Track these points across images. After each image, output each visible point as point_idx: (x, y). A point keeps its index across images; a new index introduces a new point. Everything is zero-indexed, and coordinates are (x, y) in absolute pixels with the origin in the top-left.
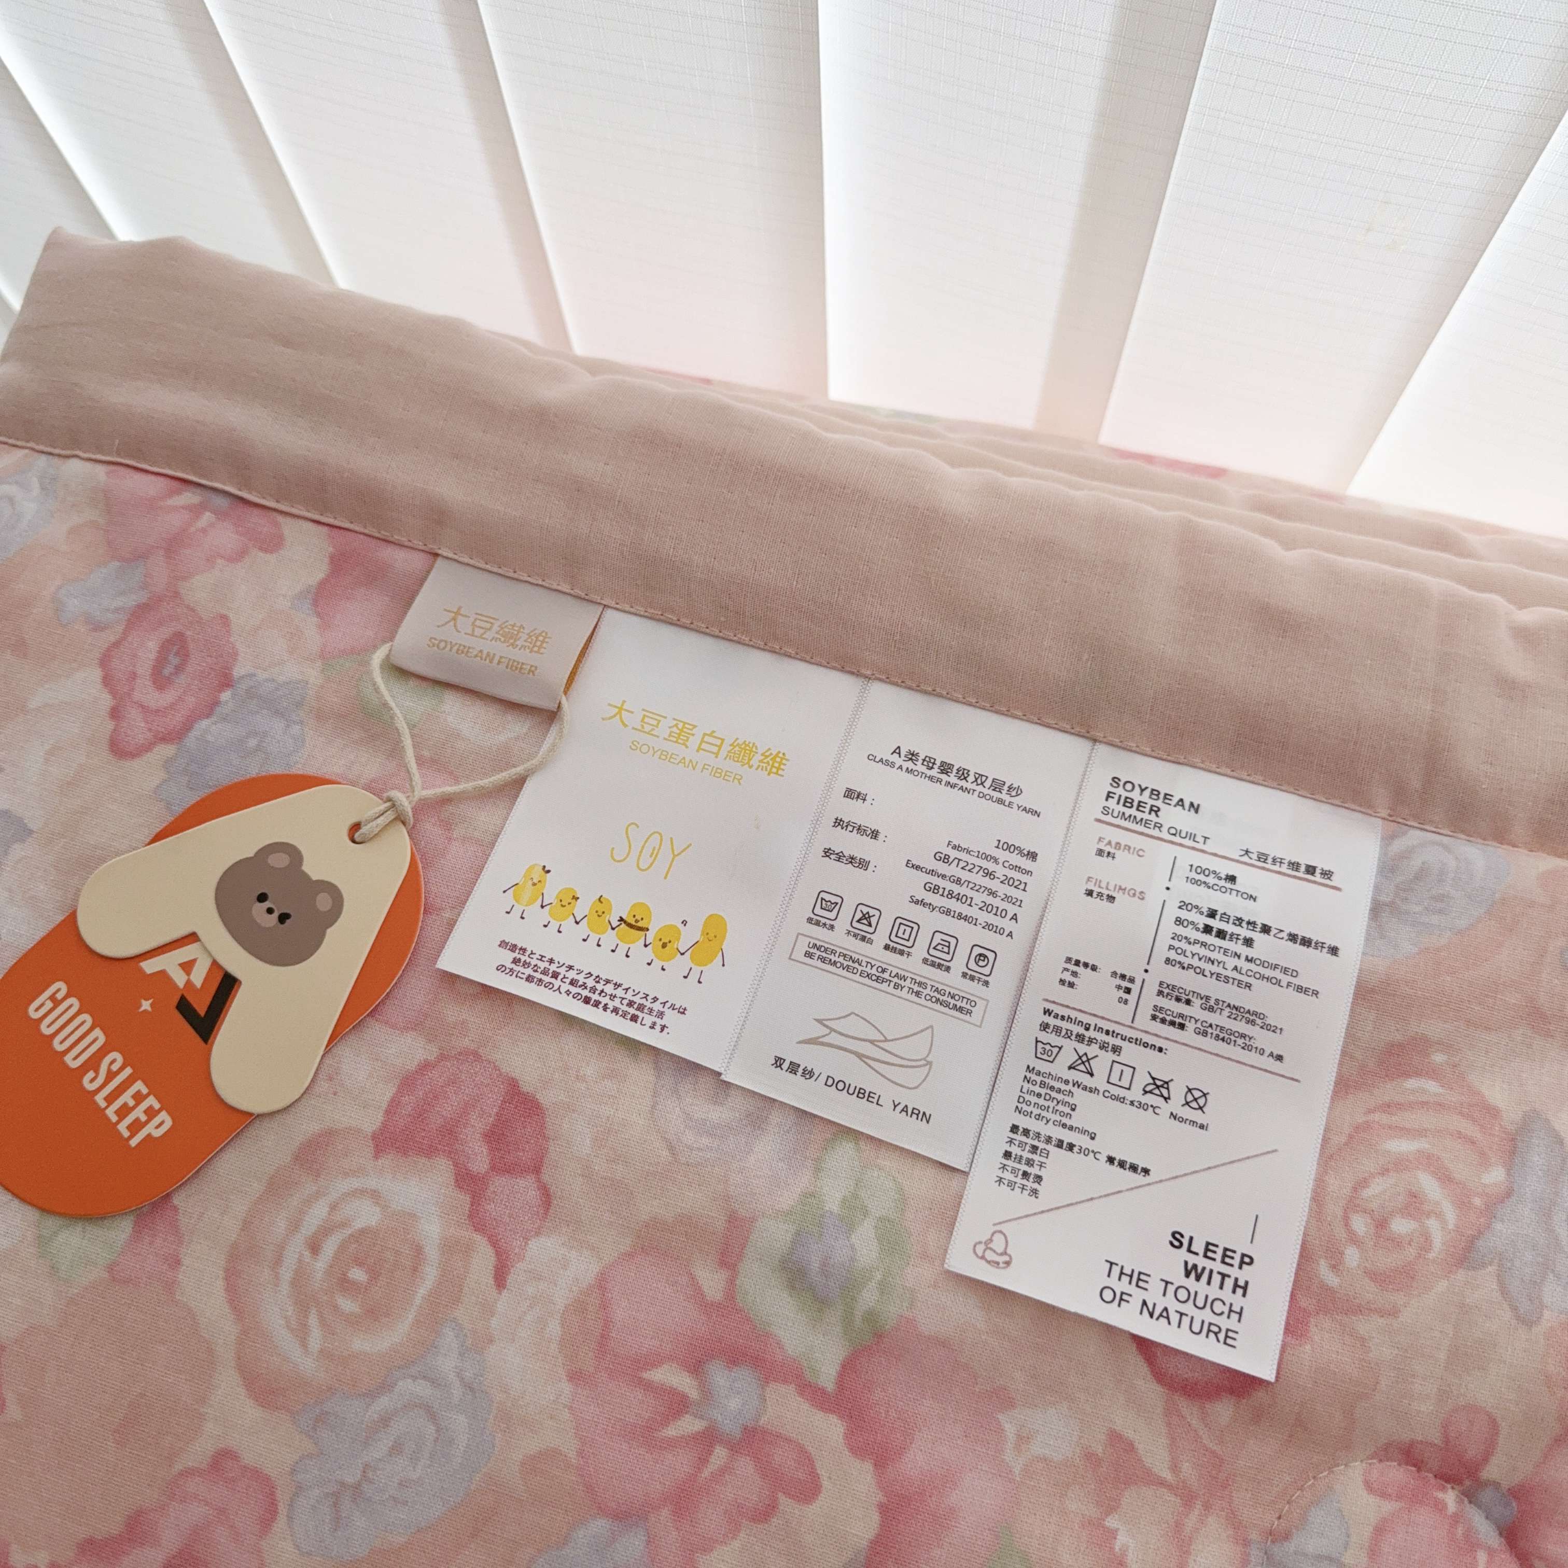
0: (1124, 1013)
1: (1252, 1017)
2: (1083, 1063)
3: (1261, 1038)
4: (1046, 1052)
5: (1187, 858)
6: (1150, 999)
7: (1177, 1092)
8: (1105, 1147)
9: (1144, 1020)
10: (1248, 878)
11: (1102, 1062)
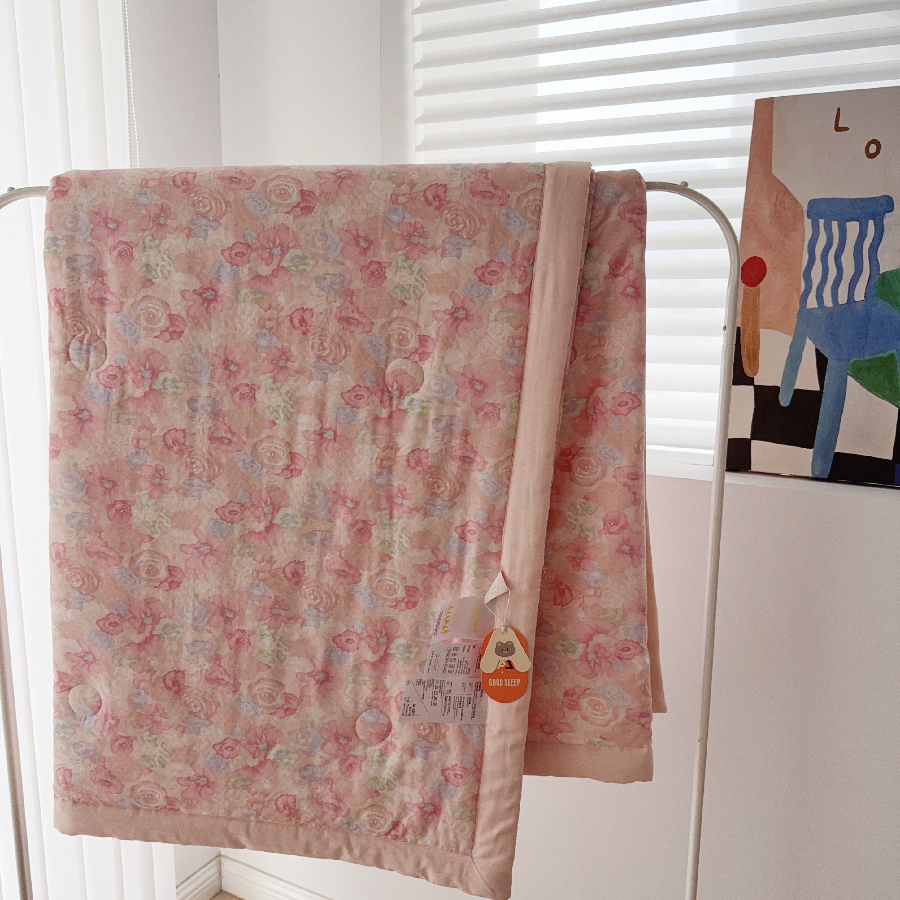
0: (445, 692)
1: (449, 710)
2: (437, 687)
3: (446, 712)
4: (437, 682)
5: (472, 697)
6: (449, 695)
7: (435, 701)
8: (425, 693)
9: (445, 695)
10: (471, 706)
11: (437, 690)
